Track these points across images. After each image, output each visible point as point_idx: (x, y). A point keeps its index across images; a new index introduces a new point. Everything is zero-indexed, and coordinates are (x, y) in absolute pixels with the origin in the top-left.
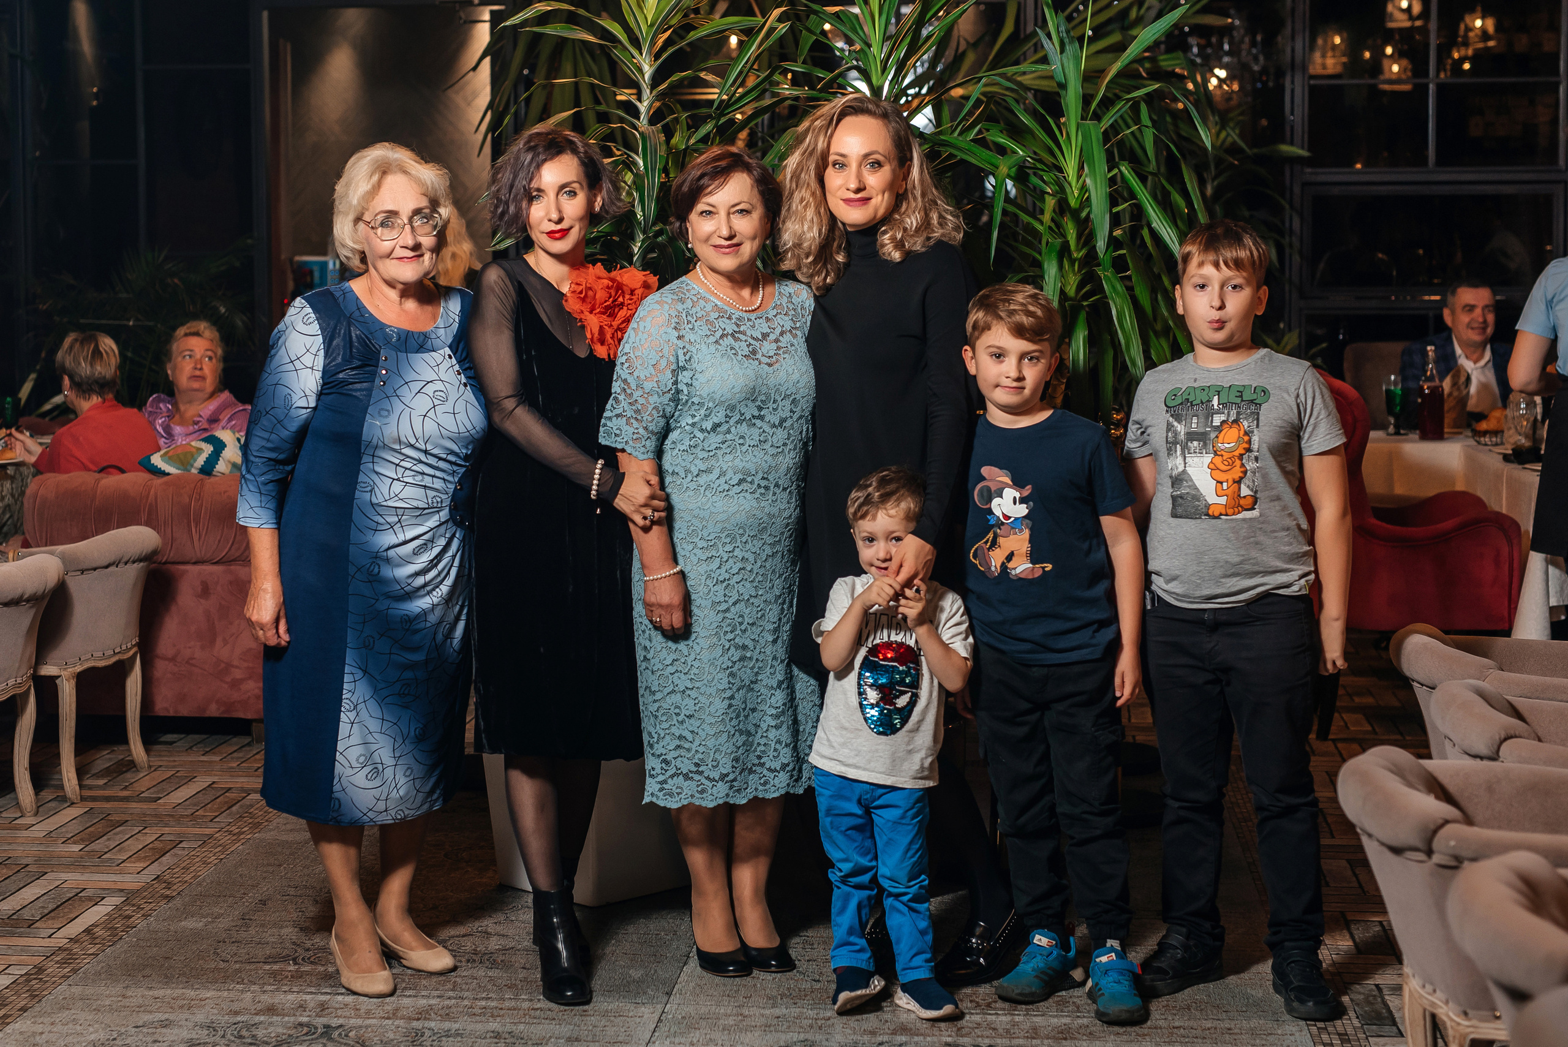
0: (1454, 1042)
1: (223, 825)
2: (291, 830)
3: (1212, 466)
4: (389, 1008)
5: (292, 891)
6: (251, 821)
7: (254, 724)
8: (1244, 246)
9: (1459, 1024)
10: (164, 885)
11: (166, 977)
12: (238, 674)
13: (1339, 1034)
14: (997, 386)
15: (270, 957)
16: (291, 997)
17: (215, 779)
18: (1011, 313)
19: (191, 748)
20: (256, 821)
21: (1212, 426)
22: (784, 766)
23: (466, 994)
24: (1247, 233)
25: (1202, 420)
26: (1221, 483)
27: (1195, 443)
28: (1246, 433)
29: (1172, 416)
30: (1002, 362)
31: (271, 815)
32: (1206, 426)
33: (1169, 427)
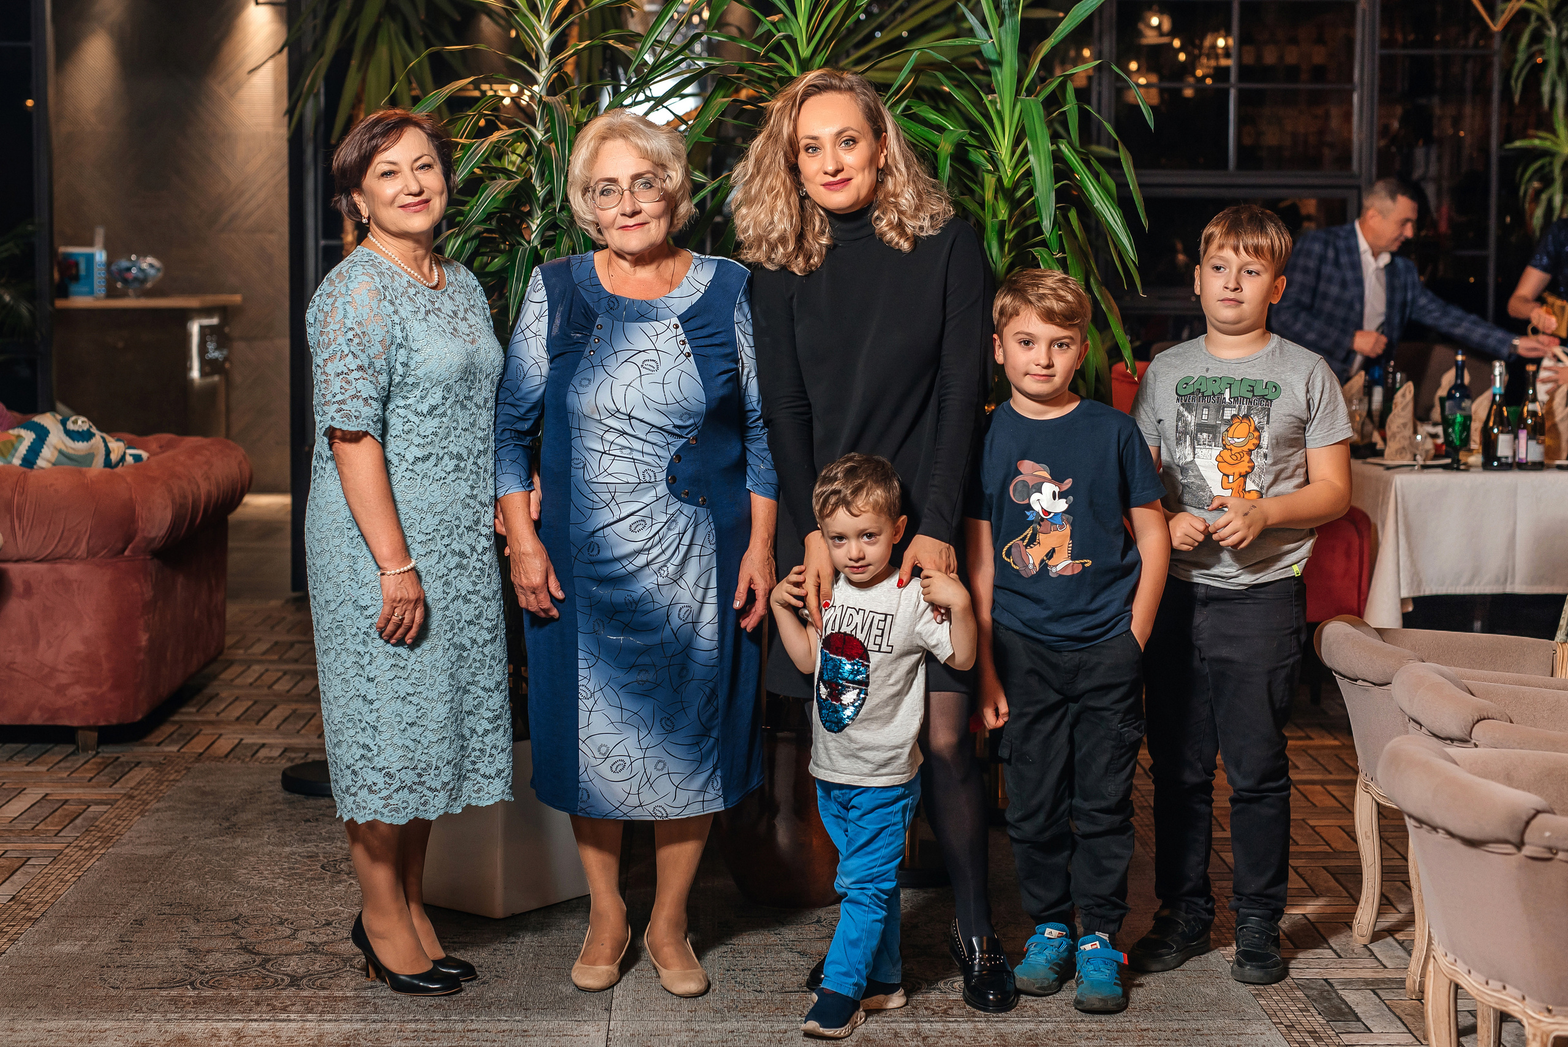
0: (1534, 1039)
1: (70, 840)
2: (147, 844)
3: (1220, 459)
4: (312, 1034)
5: (167, 910)
6: (99, 834)
7: (80, 732)
8: (1267, 233)
9: (1540, 1021)
10: (23, 906)
11: (55, 1007)
12: (63, 679)
13: (1309, 1032)
14: (1026, 374)
15: (164, 982)
16: (200, 1025)
17: (48, 791)
18: (1042, 297)
19: (11, 758)
20: (105, 834)
21: (1223, 419)
22: (499, 772)
23: (391, 1017)
24: (1272, 221)
25: (1213, 412)
26: (1228, 476)
27: (1205, 435)
28: (1256, 429)
29: (1183, 405)
30: (1031, 349)
31: (120, 828)
32: (1217, 419)
33: (1180, 416)
